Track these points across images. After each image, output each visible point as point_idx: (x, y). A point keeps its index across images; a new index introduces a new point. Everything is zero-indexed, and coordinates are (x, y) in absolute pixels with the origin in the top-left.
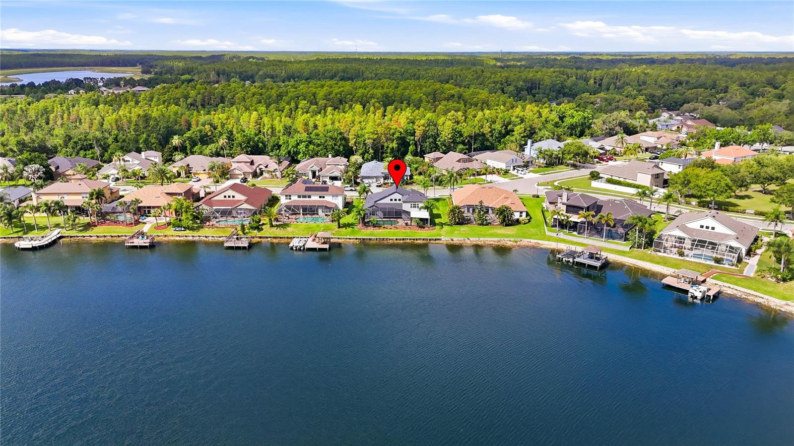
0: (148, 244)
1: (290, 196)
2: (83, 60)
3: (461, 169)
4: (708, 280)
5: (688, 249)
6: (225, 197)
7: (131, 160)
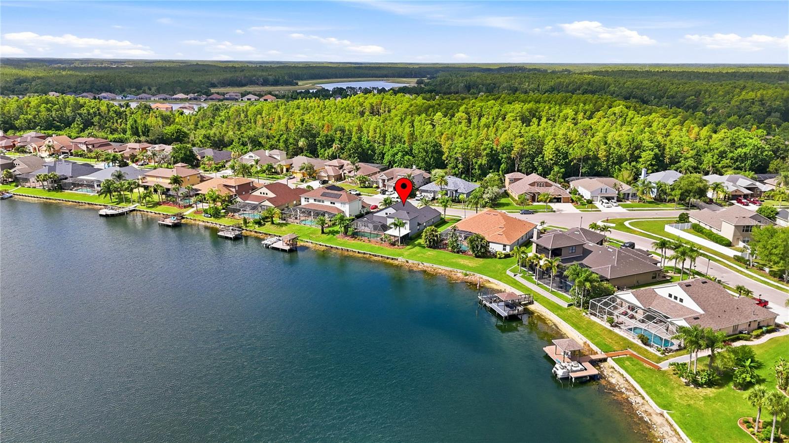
0: (171, 224)
1: (308, 199)
2: (385, 72)
3: (526, 193)
4: (609, 359)
5: (639, 321)
6: (261, 193)
7: (254, 156)
